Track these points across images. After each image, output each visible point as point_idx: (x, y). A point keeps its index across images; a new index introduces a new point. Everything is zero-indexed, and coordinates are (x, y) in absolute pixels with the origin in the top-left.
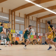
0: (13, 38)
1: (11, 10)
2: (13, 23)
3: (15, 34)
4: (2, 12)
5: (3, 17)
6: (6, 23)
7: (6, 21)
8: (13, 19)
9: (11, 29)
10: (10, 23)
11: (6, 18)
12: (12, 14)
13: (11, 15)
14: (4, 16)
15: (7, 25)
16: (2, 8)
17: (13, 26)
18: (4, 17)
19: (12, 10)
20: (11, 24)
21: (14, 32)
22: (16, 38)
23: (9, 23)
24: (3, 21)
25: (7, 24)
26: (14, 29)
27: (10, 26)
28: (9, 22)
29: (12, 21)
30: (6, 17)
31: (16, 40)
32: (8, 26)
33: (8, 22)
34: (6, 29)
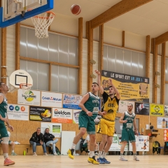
0: (157, 131)
1: (153, 39)
2: (158, 82)
3: (164, 120)
4: (123, 46)
5: (126, 63)
6: (134, 82)
7: (136, 77)
8: (158, 69)
9: (151, 101)
10: (148, 83)
11: (134, 65)
12: (153, 52)
13: (151, 56)
14: (129, 61)
15: (139, 90)
16: (123, 32)
17: (158, 90)
18: (129, 64)
19: (157, 38)
20: (150, 86)
21: (161, 111)
22: (166, 131)
23: (144, 81)
24: (125, 75)
25: (139, 84)
26: (162, 102)
27: (146, 93)
28: (146, 80)
29: (155, 74)
30: (136, 62)
31: (165, 139)
32: (140, 93)
33: (143, 79)
34: (136, 103)
